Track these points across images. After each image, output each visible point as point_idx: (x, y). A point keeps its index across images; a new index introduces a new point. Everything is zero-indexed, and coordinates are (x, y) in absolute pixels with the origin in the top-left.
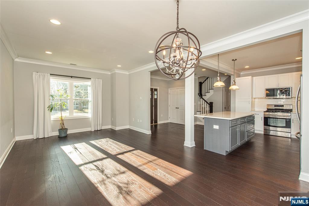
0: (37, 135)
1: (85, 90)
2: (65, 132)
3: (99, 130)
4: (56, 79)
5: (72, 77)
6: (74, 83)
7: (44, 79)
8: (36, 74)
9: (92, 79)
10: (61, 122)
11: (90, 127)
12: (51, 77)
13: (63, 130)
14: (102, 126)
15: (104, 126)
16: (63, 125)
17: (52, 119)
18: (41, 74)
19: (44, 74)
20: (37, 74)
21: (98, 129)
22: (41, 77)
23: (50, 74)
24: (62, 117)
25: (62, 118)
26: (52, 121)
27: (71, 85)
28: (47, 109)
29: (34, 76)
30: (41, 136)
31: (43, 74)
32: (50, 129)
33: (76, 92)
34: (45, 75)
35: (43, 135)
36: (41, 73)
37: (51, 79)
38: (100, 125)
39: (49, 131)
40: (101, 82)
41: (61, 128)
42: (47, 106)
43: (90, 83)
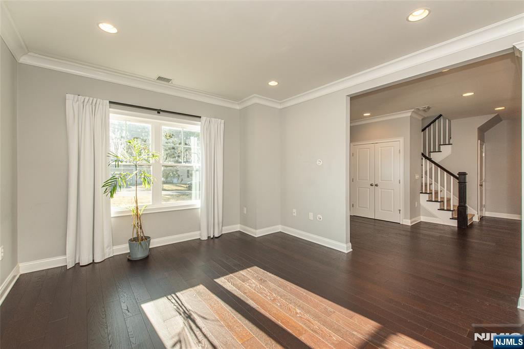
0: (75, 257)
1: (186, 144)
2: (144, 247)
3: (216, 238)
4: (123, 116)
5: (159, 111)
6: (163, 127)
7: (94, 113)
8: (74, 100)
9: (203, 119)
10: (135, 222)
11: (198, 231)
12: (111, 109)
13: (139, 240)
14: (222, 226)
15: (225, 226)
16: (141, 228)
17: (112, 215)
18: (86, 100)
19: (95, 100)
20: (77, 101)
21: (216, 235)
22: (88, 108)
23: (110, 102)
24: (137, 208)
25: (137, 212)
26: (112, 219)
27: (157, 131)
28: (100, 190)
29: (69, 103)
30: (85, 260)
31: (91, 99)
32: (107, 239)
33: (167, 149)
34: (98, 103)
35: (91, 256)
36: (87, 98)
37: (111, 115)
38: (219, 224)
39: (106, 246)
40: (222, 125)
41: (135, 236)
42: (100, 182)
43: (200, 127)
